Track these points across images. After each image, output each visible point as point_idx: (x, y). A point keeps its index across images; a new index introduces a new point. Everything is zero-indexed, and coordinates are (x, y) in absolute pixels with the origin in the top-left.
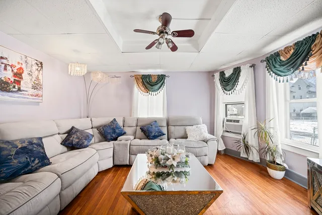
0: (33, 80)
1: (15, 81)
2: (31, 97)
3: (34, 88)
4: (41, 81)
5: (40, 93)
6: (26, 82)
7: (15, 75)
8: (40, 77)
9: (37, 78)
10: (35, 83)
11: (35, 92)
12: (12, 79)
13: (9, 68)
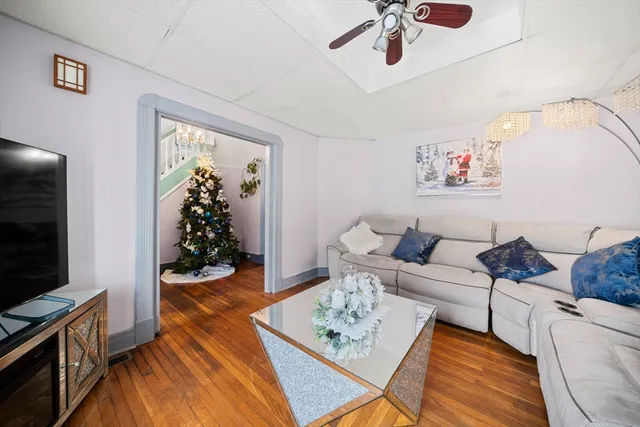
0: (485, 165)
1: (462, 173)
2: (480, 188)
3: (486, 175)
4: (499, 162)
5: (495, 180)
6: (475, 170)
7: (461, 166)
8: (496, 157)
9: (492, 160)
10: (487, 169)
11: (488, 180)
12: (458, 172)
13: (455, 161)
